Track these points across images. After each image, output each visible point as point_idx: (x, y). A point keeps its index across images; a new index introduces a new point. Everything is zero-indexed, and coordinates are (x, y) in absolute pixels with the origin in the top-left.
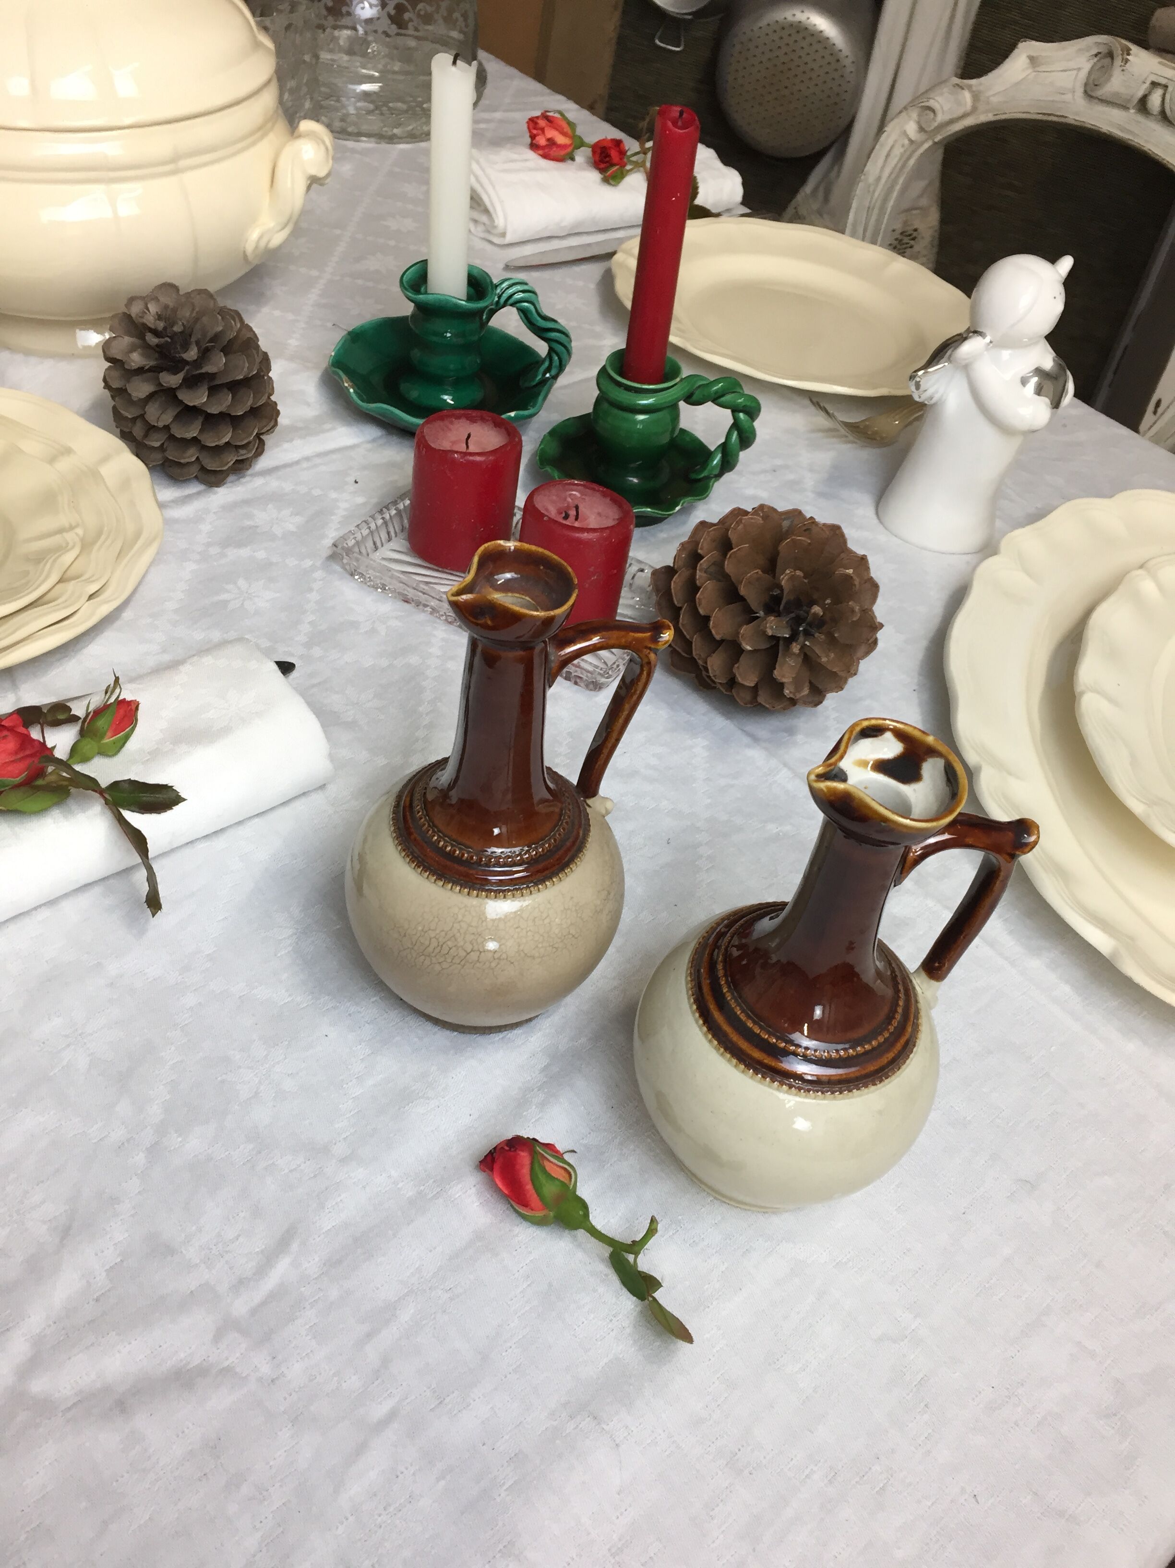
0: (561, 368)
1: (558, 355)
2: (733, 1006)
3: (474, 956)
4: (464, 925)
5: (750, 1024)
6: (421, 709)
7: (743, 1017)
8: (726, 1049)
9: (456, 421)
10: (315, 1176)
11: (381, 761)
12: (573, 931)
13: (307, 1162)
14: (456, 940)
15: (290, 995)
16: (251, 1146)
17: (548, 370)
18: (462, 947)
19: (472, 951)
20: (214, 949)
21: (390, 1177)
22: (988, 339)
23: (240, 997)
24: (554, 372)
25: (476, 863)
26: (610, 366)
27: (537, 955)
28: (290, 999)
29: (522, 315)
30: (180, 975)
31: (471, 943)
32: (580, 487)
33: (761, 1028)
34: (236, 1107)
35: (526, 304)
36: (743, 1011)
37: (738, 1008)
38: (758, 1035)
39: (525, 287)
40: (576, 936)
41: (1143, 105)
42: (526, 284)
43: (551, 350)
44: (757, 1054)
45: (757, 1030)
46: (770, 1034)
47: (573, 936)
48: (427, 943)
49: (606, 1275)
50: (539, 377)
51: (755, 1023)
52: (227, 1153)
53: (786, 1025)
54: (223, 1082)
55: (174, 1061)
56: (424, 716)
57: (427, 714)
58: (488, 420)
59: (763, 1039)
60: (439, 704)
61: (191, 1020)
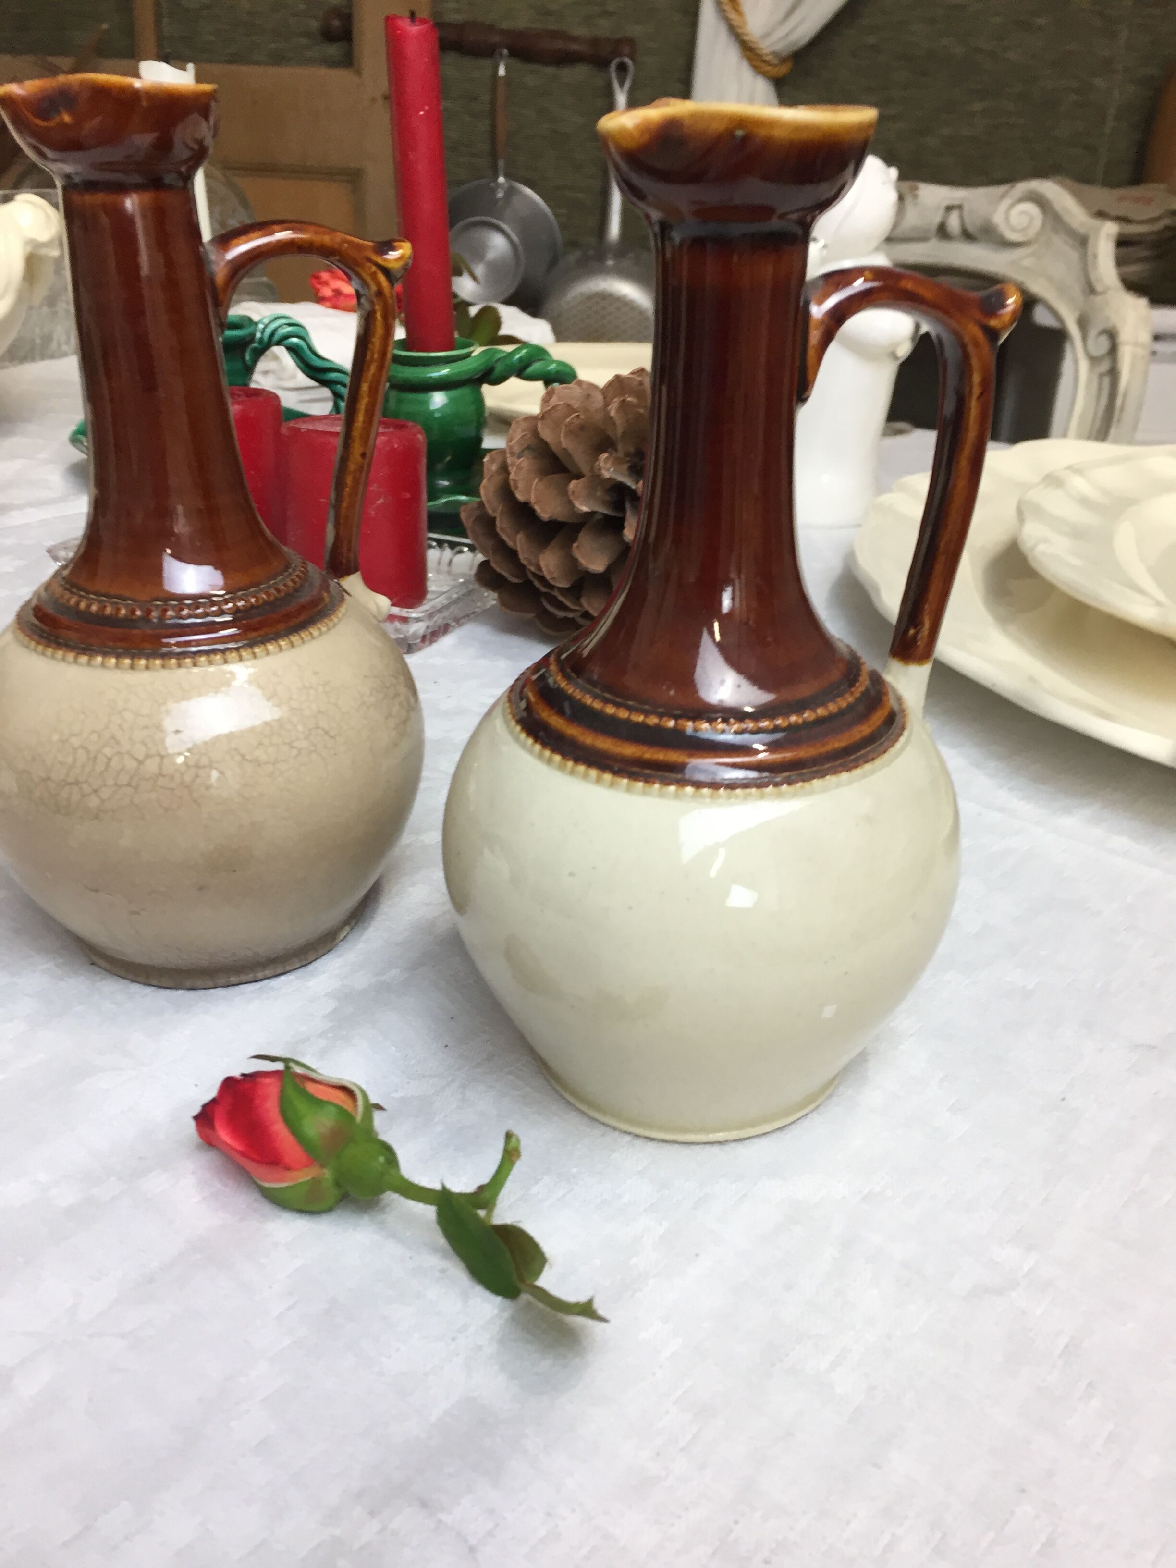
2: (579, 697)
3: (151, 766)
4: (128, 716)
5: (610, 710)
7: (597, 705)
8: (577, 760)
12: (323, 724)
14: (118, 743)
18: (128, 753)
19: (148, 756)
25: (141, 618)
27: (264, 758)
31: (144, 743)
33: (630, 709)
36: (595, 697)
37: (588, 696)
38: (628, 721)
40: (332, 733)
41: (943, 232)
44: (629, 750)
45: (623, 714)
46: (647, 713)
47: (326, 733)
48: (70, 760)
49: (443, 1271)
51: (617, 705)
53: (672, 693)
59: (638, 725)
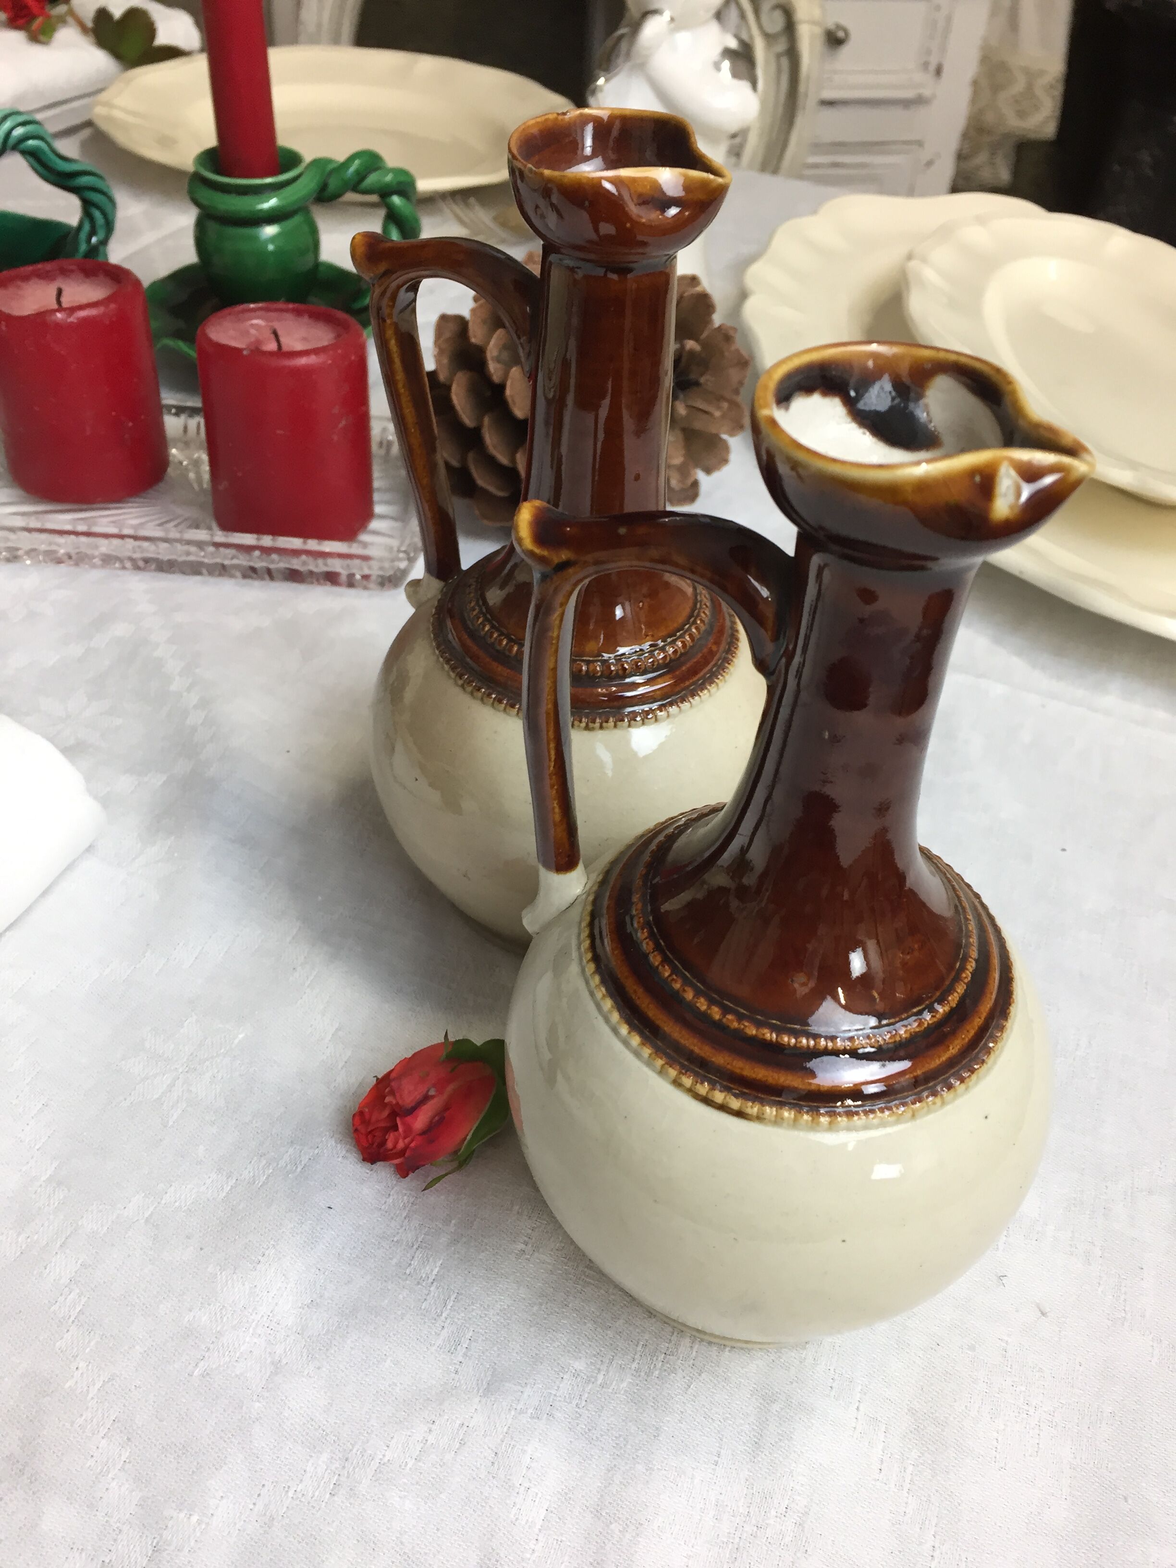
0: (109, 227)
1: (98, 207)
6: (173, 688)
9: (23, 285)
10: (462, 1443)
11: (157, 780)
13: (434, 1427)
15: (229, 1177)
16: (325, 1457)
17: (93, 232)
20: (55, 1164)
21: (576, 1375)
22: (667, 15)
23: (147, 1220)
24: (101, 234)
26: (206, 168)
28: (232, 1182)
29: (32, 160)
30: (19, 1234)
32: (259, 313)
34: (257, 1404)
35: (31, 142)
39: (21, 119)
42: (18, 113)
43: (87, 205)
50: (83, 247)
52: (291, 1494)
54: (205, 1375)
55: (98, 1385)
56: (185, 694)
57: (189, 689)
58: (72, 271)
60: (197, 671)
61: (84, 1300)
